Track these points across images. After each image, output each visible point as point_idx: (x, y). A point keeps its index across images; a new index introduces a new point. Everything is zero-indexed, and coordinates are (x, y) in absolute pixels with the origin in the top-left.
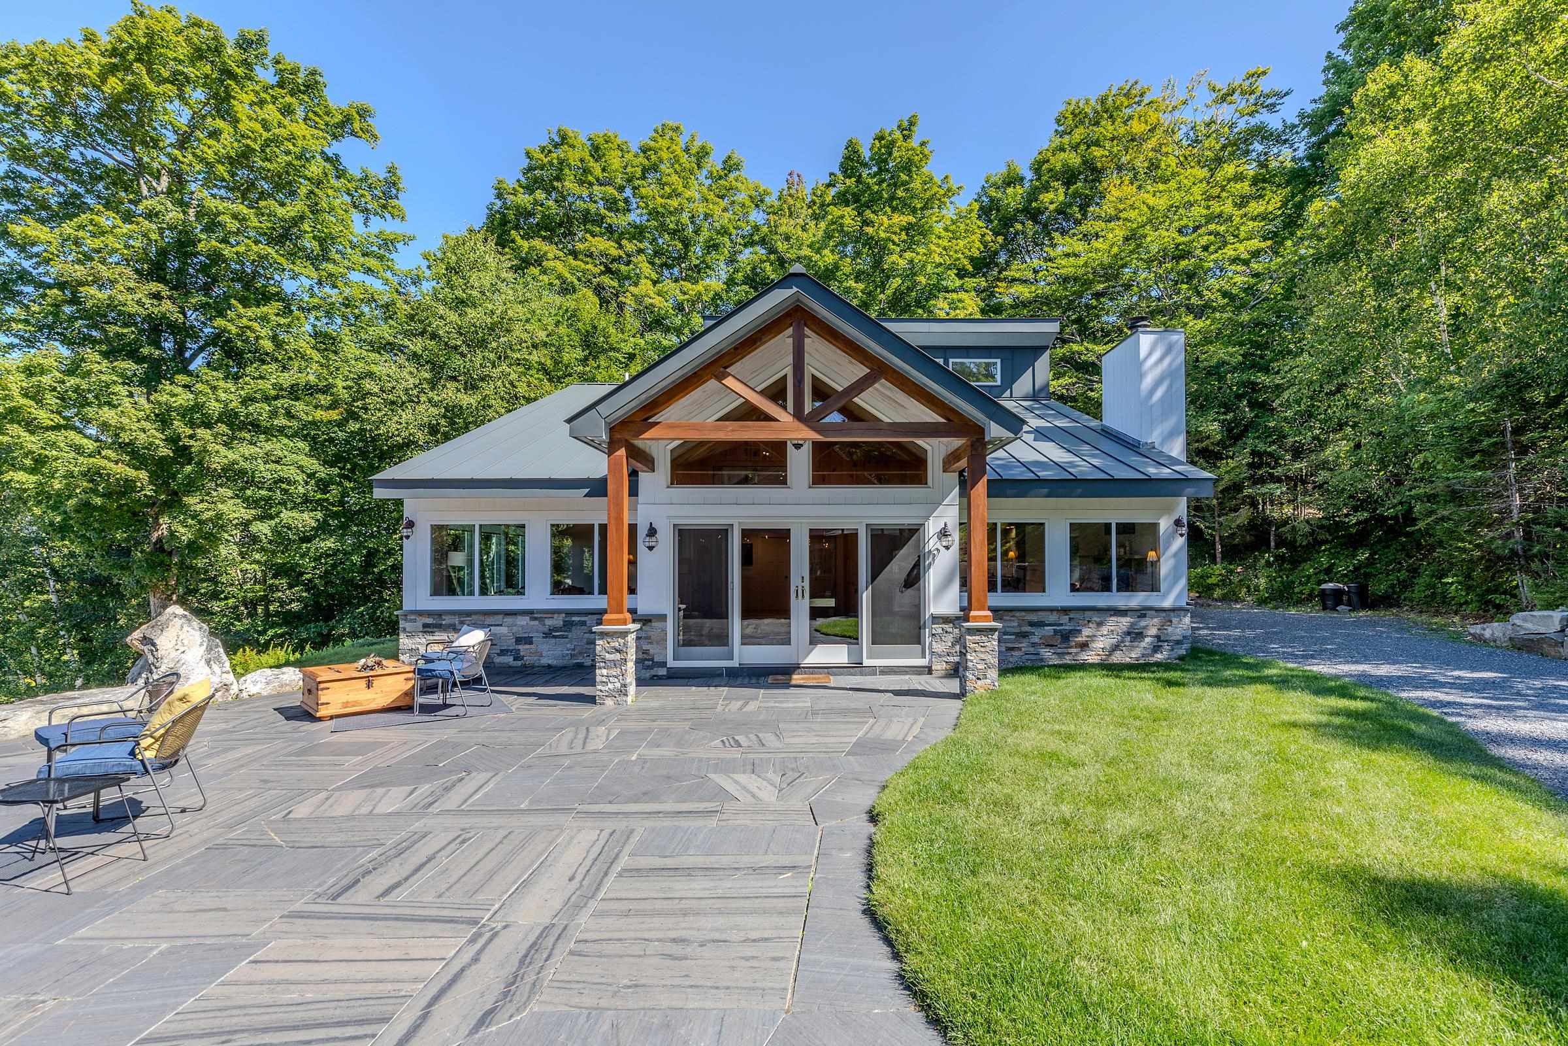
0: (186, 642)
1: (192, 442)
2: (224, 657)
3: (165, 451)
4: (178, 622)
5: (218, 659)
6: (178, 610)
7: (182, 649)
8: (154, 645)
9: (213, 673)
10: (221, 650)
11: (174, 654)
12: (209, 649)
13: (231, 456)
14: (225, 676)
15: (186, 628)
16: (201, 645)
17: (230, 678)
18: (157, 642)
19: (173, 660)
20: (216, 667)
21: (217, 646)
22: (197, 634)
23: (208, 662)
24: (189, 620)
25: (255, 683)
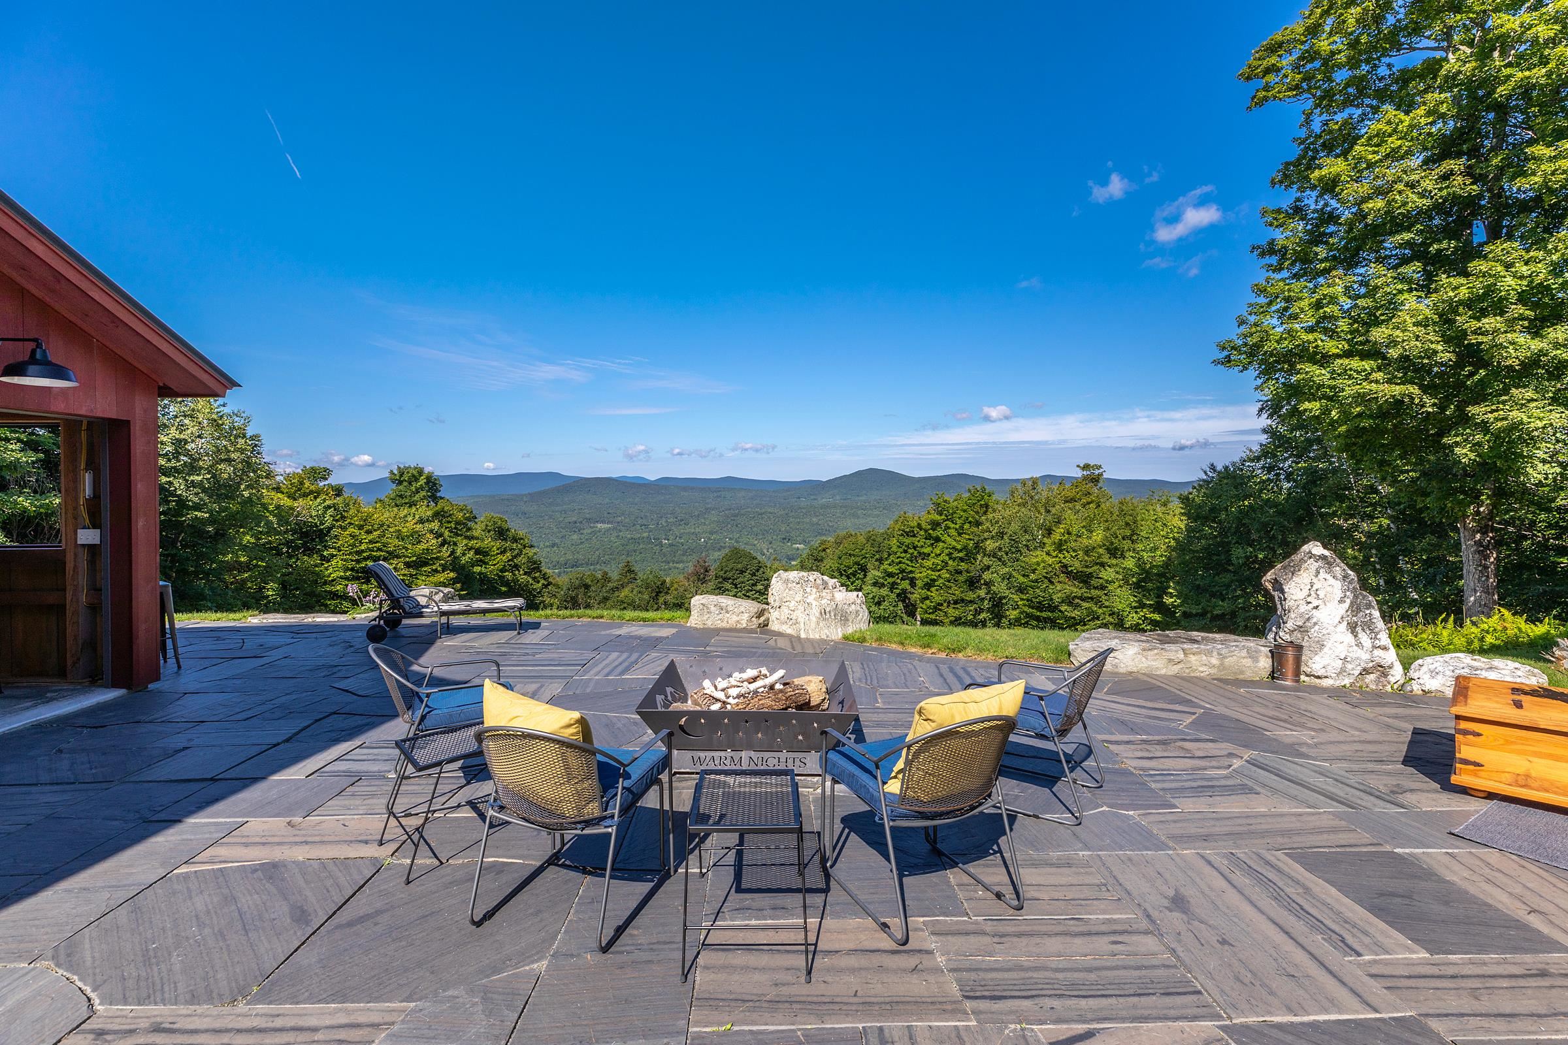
0: (1321, 594)
1: (1480, 338)
2: (1380, 624)
3: (1446, 355)
4: (1313, 565)
5: (1369, 626)
6: (1317, 549)
7: (1315, 603)
8: (1283, 592)
9: (1359, 645)
10: (1376, 613)
11: (1303, 608)
12: (1355, 608)
13: (1536, 345)
14: (1377, 652)
15: (1322, 574)
16: (1341, 601)
17: (1390, 656)
18: (1286, 588)
19: (1301, 615)
20: (1364, 638)
21: (1369, 606)
22: (1338, 584)
23: (1352, 628)
24: (1330, 564)
25: (1434, 673)
